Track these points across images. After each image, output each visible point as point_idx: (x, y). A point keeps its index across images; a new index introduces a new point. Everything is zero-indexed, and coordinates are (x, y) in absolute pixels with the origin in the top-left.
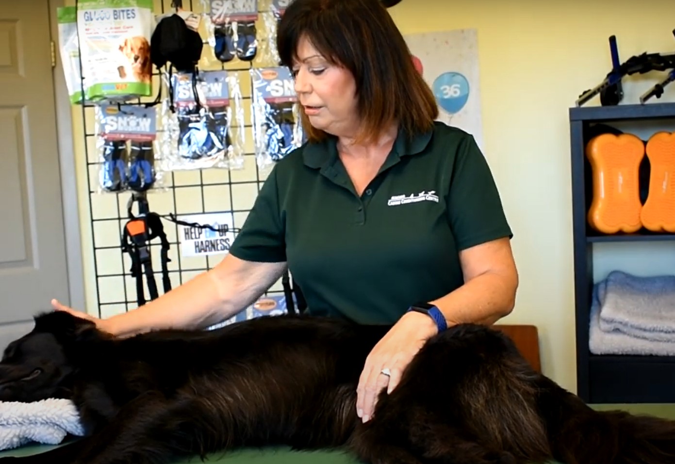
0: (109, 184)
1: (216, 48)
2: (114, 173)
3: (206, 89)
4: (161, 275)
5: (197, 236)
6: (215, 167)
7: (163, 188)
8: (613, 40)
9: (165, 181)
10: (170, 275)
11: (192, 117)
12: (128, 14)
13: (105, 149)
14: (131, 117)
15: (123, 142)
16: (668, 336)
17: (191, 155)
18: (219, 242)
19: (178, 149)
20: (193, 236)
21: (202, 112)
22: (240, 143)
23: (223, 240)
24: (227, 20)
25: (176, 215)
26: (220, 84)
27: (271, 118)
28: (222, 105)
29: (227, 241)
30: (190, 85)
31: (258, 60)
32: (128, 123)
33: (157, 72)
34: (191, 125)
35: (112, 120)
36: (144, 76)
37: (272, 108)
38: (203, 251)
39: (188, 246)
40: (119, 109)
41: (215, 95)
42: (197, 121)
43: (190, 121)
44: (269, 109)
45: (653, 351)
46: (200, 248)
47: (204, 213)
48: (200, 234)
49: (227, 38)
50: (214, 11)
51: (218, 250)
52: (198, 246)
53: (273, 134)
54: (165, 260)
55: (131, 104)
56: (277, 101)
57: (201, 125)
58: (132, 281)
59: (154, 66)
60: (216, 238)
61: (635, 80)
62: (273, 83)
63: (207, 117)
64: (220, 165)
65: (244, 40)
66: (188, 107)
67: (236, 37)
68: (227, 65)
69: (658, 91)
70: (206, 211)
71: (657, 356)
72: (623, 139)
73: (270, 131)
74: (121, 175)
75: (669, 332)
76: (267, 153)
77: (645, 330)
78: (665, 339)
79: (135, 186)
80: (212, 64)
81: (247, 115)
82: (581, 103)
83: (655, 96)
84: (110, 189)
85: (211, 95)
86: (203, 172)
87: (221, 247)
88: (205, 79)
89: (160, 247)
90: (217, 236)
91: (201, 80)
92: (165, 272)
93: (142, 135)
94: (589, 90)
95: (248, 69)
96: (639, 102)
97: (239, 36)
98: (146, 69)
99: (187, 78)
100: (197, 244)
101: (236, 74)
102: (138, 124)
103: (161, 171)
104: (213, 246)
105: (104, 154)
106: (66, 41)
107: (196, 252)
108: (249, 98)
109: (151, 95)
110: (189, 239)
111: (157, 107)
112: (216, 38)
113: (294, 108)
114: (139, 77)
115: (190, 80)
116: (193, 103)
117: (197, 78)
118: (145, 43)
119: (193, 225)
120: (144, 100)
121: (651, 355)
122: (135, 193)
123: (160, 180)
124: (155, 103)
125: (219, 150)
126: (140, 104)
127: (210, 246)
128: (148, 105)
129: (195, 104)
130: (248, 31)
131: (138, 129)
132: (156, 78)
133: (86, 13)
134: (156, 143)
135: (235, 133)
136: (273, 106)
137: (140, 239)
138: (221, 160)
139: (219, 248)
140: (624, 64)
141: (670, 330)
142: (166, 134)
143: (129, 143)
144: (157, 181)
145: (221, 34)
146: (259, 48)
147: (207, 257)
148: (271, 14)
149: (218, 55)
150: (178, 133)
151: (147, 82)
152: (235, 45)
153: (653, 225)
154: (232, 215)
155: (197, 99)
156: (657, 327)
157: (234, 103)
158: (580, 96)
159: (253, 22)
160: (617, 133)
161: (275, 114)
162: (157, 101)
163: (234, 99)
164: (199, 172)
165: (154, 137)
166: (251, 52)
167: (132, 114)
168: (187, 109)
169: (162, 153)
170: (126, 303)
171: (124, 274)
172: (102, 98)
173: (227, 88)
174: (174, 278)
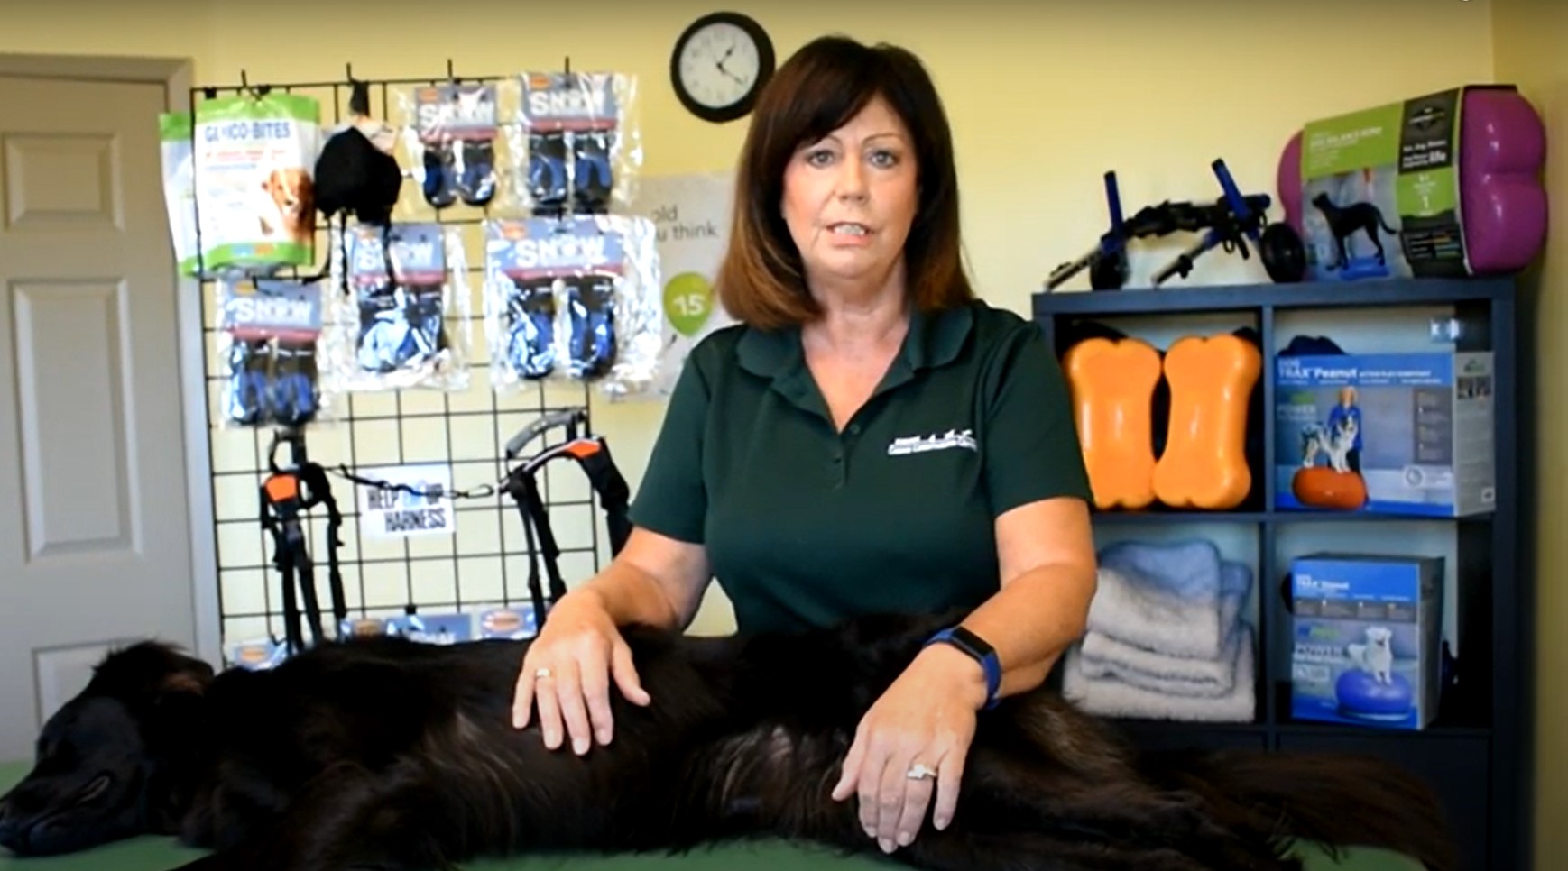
0: (240, 412)
1: (426, 185)
2: (249, 395)
3: (405, 254)
4: (327, 569)
5: (390, 503)
6: (419, 386)
7: (332, 420)
8: (1110, 179)
9: (336, 409)
10: (342, 569)
11: (382, 301)
12: (277, 130)
13: (233, 354)
14: (279, 300)
15: (262, 342)
16: (1198, 687)
17: (377, 365)
18: (426, 514)
19: (357, 355)
20: (383, 503)
21: (400, 294)
22: (463, 347)
23: (433, 508)
24: (446, 137)
25: (354, 467)
26: (431, 245)
27: (515, 303)
28: (432, 282)
29: (441, 512)
30: (379, 246)
31: (496, 206)
32: (273, 311)
33: (325, 223)
34: (379, 315)
35: (246, 305)
36: (301, 233)
37: (518, 286)
38: (398, 529)
39: (374, 520)
40: (256, 286)
41: (420, 264)
42: (389, 308)
43: (378, 309)
44: (514, 290)
45: (1170, 711)
46: (394, 524)
47: (402, 464)
48: (393, 498)
49: (444, 169)
50: (424, 123)
51: (425, 528)
52: (390, 520)
53: (517, 330)
54: (334, 543)
55: (280, 279)
56: (527, 276)
57: (397, 315)
58: (276, 578)
59: (320, 215)
60: (421, 508)
61: (1151, 246)
62: (521, 244)
63: (408, 301)
64: (429, 382)
65: (472, 172)
66: (375, 284)
67: (459, 167)
68: (446, 214)
69: (1184, 266)
70: (406, 459)
71: (1177, 721)
72: (1126, 348)
73: (514, 327)
74: (260, 397)
76: (510, 364)
77: (1158, 676)
78: (1192, 693)
79: (283, 418)
80: (419, 212)
81: (477, 298)
82: (1053, 284)
83: (1177, 276)
84: (243, 423)
85: (414, 264)
86: (403, 395)
87: (430, 523)
88: (403, 237)
89: (326, 522)
90: (423, 504)
91: (397, 238)
92: (333, 563)
93: (297, 330)
94: (1068, 264)
95: (478, 221)
96: (1148, 284)
97: (467, 164)
98: (306, 222)
99: (374, 235)
100: (389, 517)
101: (458, 228)
102: (290, 312)
103: (329, 391)
104: (416, 520)
105: (231, 360)
106: (174, 170)
107: (388, 529)
108: (479, 269)
109: (313, 263)
110: (375, 507)
111: (323, 283)
112: (427, 167)
113: (558, 286)
114: (295, 235)
115: (378, 238)
116: (383, 277)
117: (390, 234)
118: (305, 178)
119: (380, 485)
120: (305, 271)
121: (1168, 719)
122: (281, 429)
123: (327, 407)
124: (320, 277)
125: (427, 358)
126: (296, 277)
127: (411, 520)
128: (309, 280)
129: (387, 278)
130: (481, 155)
131: (290, 320)
132: (320, 236)
133: (209, 128)
134: (321, 344)
135: (453, 329)
136: (520, 283)
137: (290, 508)
138: (428, 376)
139: (427, 525)
140: (1130, 221)
142: (338, 329)
143: (274, 342)
144: (321, 408)
145: (435, 162)
146: (498, 185)
147: (406, 540)
148: (519, 128)
149: (429, 197)
150: (357, 327)
151: (308, 243)
152: (459, 179)
153: (1173, 497)
154: (451, 469)
155: (390, 271)
156: (1178, 671)
157: (455, 278)
158: (1053, 274)
159: (489, 141)
160: (1115, 337)
161: (523, 297)
162: (324, 273)
163: (454, 270)
164: (393, 395)
165: (317, 333)
166: (485, 193)
167: (280, 294)
168: (373, 289)
169: (330, 362)
170: (268, 614)
171: (265, 567)
172: (230, 266)
173: (442, 252)
174: (348, 574)
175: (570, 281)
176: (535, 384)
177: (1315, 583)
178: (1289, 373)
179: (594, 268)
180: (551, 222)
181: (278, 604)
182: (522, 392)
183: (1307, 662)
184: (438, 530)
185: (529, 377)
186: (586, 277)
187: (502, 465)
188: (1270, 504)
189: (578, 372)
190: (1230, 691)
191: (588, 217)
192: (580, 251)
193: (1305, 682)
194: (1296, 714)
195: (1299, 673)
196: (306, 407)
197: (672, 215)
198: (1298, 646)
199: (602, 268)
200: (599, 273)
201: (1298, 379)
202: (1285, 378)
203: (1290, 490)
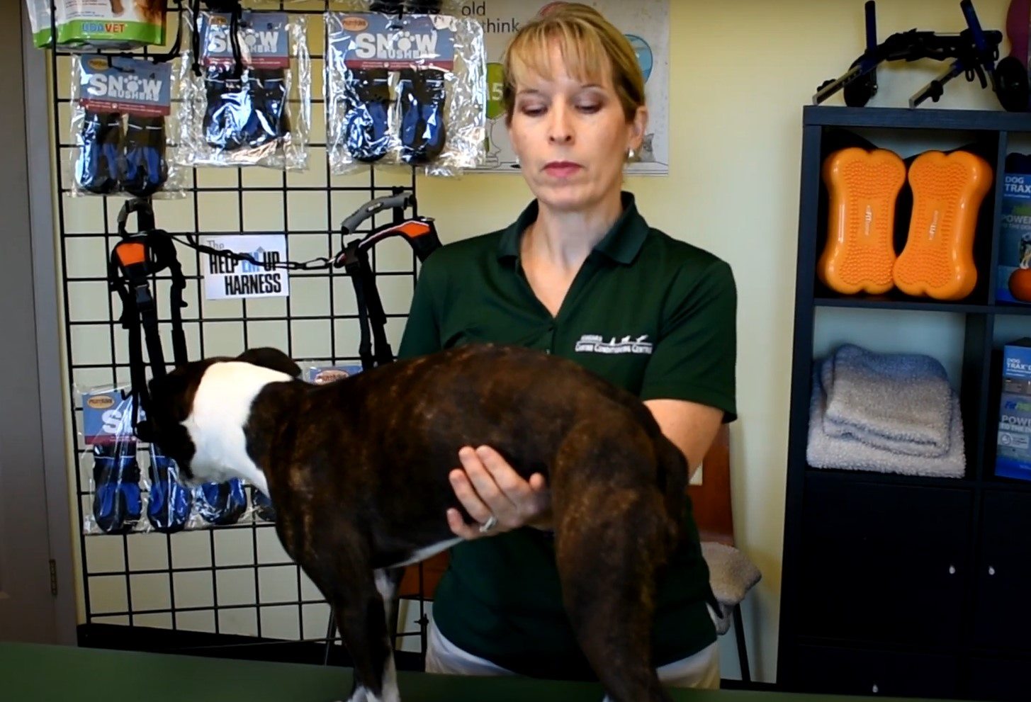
0: (91, 181)
2: (99, 163)
3: (252, 40)
4: (170, 326)
5: (230, 269)
6: (261, 164)
7: (177, 191)
8: (870, 7)
9: (181, 181)
10: (185, 325)
11: (229, 83)
13: (86, 126)
14: (131, 77)
15: (116, 116)
16: (921, 448)
17: (223, 142)
18: (263, 279)
19: (205, 133)
20: (224, 268)
21: (245, 78)
22: (303, 128)
23: (270, 275)
25: (197, 234)
26: (276, 34)
27: (353, 91)
28: (278, 67)
29: (277, 278)
30: (227, 32)
33: (176, 6)
34: (225, 96)
35: (99, 80)
36: (152, 14)
37: (355, 76)
38: (237, 292)
39: (215, 283)
40: (110, 65)
41: (267, 50)
42: (236, 90)
43: (224, 90)
44: (351, 78)
45: (896, 467)
46: (233, 287)
47: (242, 232)
48: (233, 265)
51: (262, 292)
52: (231, 284)
53: (355, 117)
54: (177, 303)
55: (131, 55)
56: (364, 66)
57: (242, 96)
58: (122, 334)
60: (258, 273)
61: (895, 68)
62: (360, 37)
63: (252, 84)
64: (270, 161)
66: (223, 66)
68: (289, 4)
69: (935, 91)
70: (245, 229)
71: (901, 475)
72: (878, 158)
73: (351, 113)
74: (111, 168)
75: (923, 443)
76: (345, 146)
77: (889, 438)
78: (916, 453)
79: (131, 187)
80: (264, 1)
81: (316, 82)
82: (820, 99)
84: (93, 190)
85: (260, 49)
86: (243, 169)
87: (267, 287)
88: (251, 24)
89: (170, 282)
90: (262, 270)
91: (245, 26)
92: (177, 321)
93: (147, 106)
94: (833, 80)
95: (321, 12)
96: (907, 106)
99: (223, 21)
100: (229, 281)
101: (302, 18)
102: (141, 89)
103: (176, 165)
104: (254, 284)
105: (83, 134)
107: (227, 293)
108: (321, 57)
109: (163, 43)
110: (216, 272)
111: (174, 61)
113: (392, 78)
114: (145, 15)
115: (227, 25)
116: (231, 61)
117: (239, 20)
119: (225, 253)
120: (152, 49)
121: (894, 474)
122: (130, 198)
123: (174, 179)
124: (170, 56)
125: (269, 139)
126: (146, 55)
127: (249, 284)
128: (160, 59)
129: (234, 62)
131: (142, 96)
132: (172, 18)
134: (169, 122)
135: (296, 111)
136: (358, 73)
137: (138, 272)
138: (271, 154)
139: (264, 289)
140: (882, 44)
141: (924, 440)
142: (186, 107)
143: (125, 117)
144: (168, 179)
147: (244, 300)
150: (204, 105)
151: (158, 22)
153: (911, 286)
154: (286, 237)
155: (237, 54)
156: (906, 435)
157: (297, 65)
158: (819, 89)
160: (869, 148)
161: (361, 86)
162: (174, 52)
163: (297, 57)
164: (236, 170)
165: (167, 111)
167: (132, 72)
168: (221, 70)
169: (178, 136)
170: (114, 366)
171: (112, 323)
172: (83, 42)
173: (286, 40)
174: (190, 330)
175: (405, 73)
176: (368, 166)
177: (1023, 367)
178: (1014, 188)
179: (427, 62)
180: (390, 19)
181: (123, 356)
182: (356, 172)
183: (1010, 431)
184: (274, 294)
185: (363, 160)
186: (419, 71)
187: (336, 238)
188: (991, 300)
189: (408, 157)
190: (946, 453)
191: (425, 15)
192: (414, 46)
193: (1007, 447)
194: (999, 473)
195: (1003, 439)
196: (155, 179)
197: (481, 10)
198: (1004, 418)
199: (435, 62)
200: (431, 67)
201: (1020, 193)
202: (1009, 192)
203: (1006, 287)
